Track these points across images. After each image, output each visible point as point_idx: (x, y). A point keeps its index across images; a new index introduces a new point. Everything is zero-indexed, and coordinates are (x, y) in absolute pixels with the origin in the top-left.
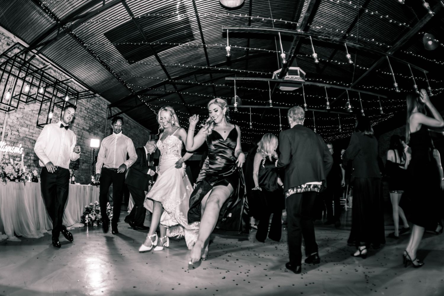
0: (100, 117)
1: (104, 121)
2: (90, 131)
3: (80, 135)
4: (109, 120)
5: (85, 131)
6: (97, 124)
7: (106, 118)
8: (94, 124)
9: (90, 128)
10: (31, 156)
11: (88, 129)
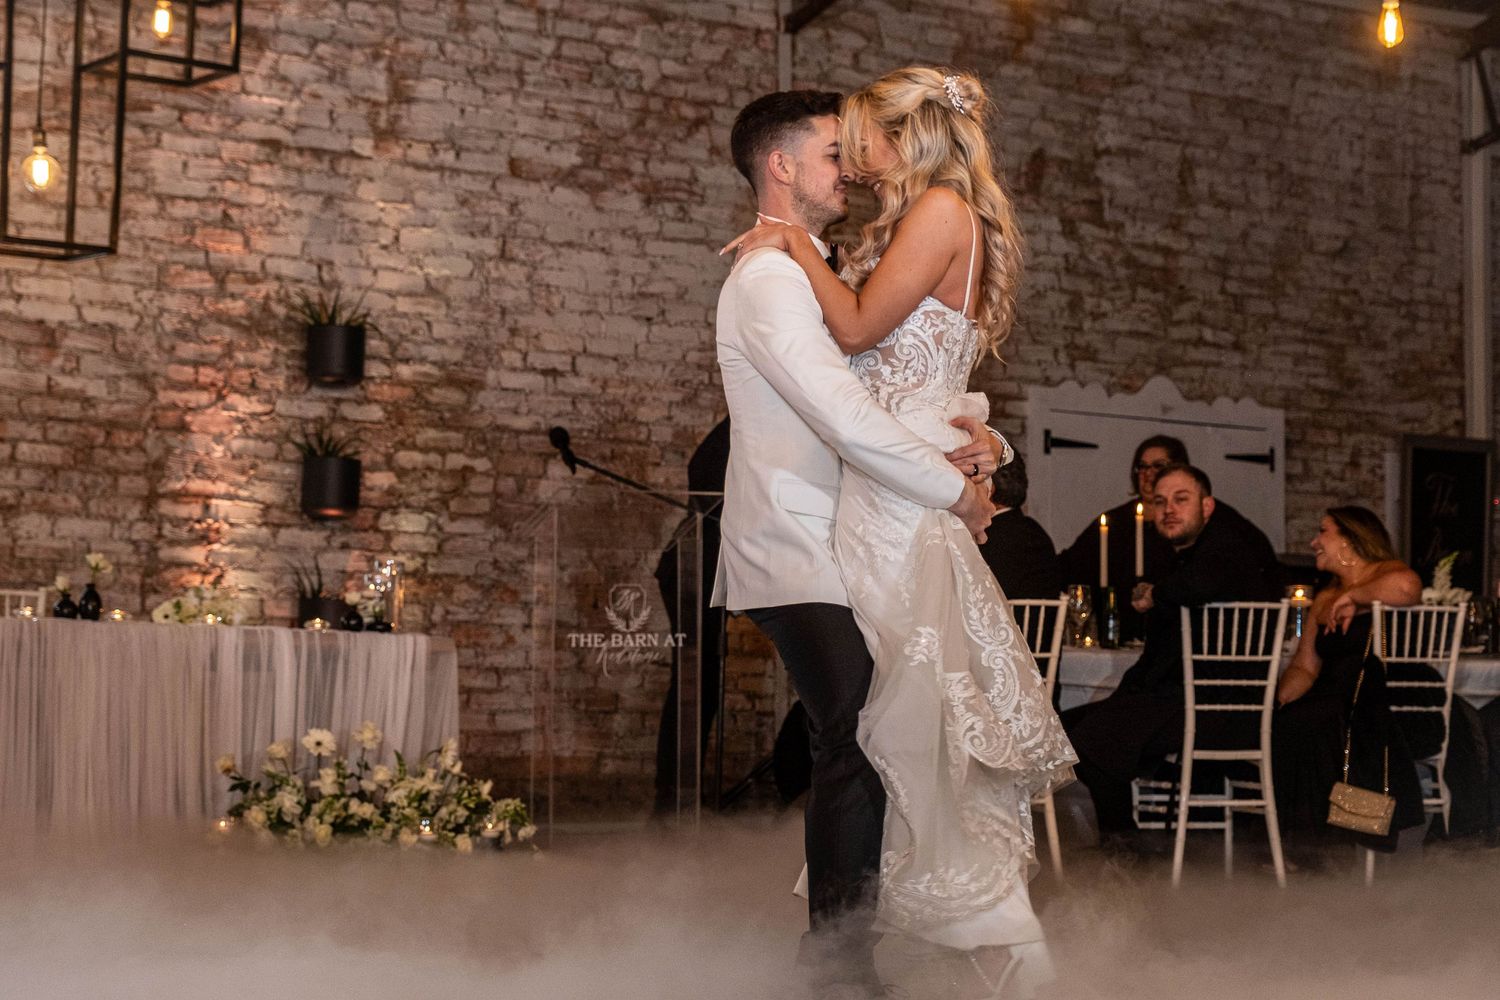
0: (701, 32)
1: (745, 58)
2: (599, 176)
3: (486, 230)
4: (813, 33)
5: (545, 185)
6: (669, 101)
7: (767, 22)
8: (631, 102)
9: (593, 155)
10: (14, 443)
11: (569, 158)
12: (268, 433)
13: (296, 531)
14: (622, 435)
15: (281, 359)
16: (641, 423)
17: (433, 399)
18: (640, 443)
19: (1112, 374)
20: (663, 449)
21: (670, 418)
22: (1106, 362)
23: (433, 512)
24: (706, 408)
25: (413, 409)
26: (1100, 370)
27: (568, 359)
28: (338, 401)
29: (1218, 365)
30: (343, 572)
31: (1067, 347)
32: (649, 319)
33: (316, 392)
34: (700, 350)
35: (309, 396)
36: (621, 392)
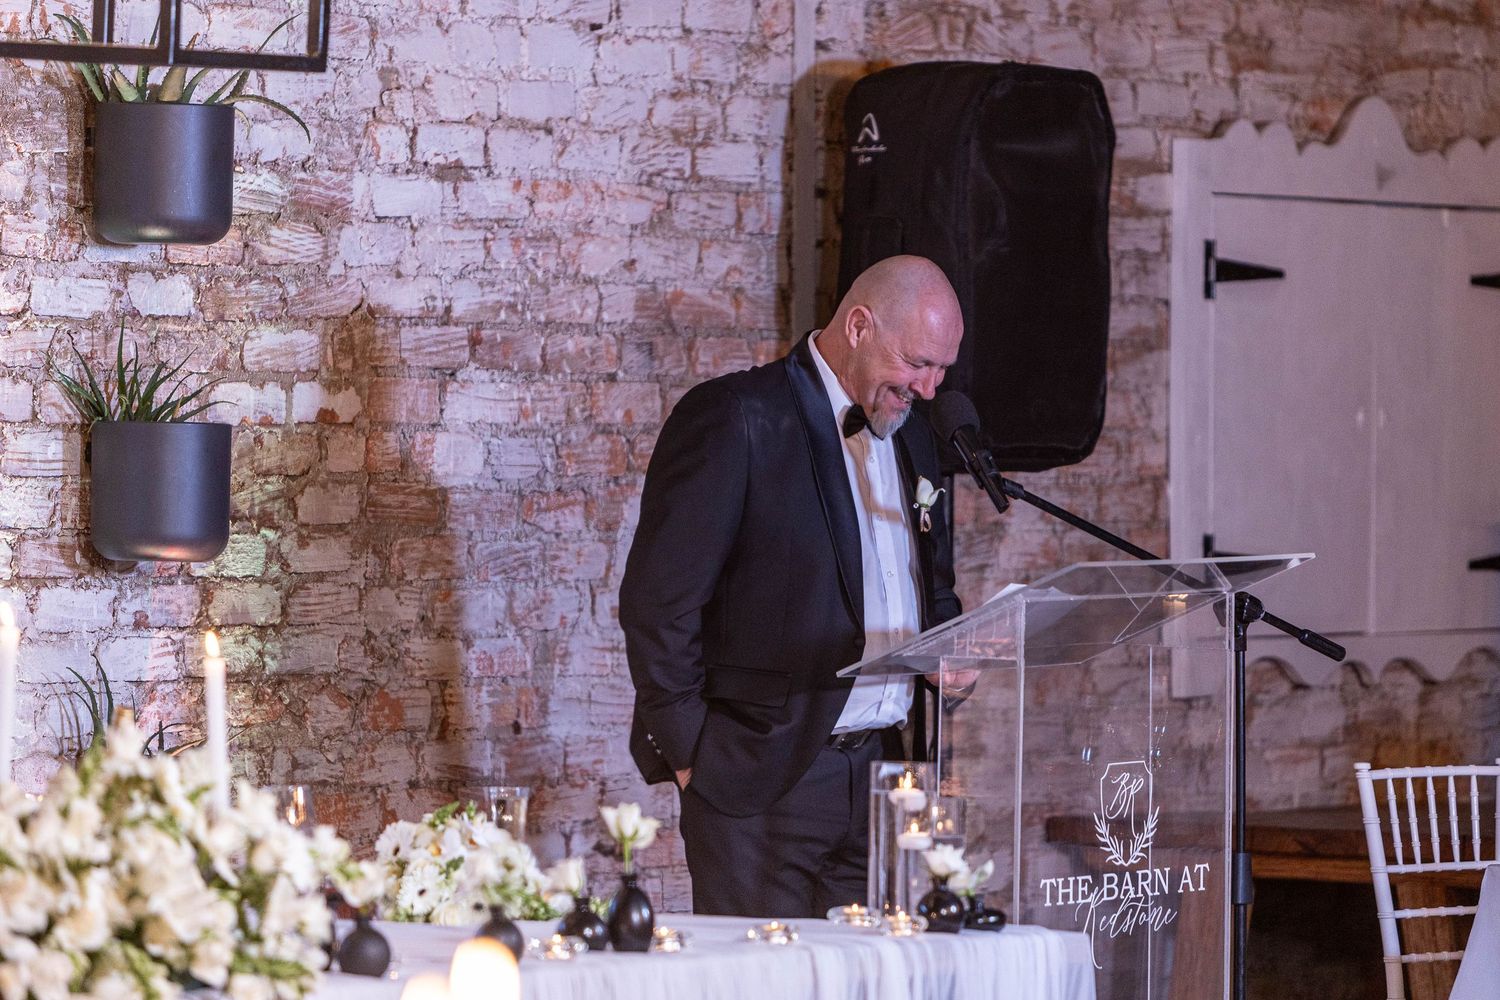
12: (19, 360)
13: (64, 592)
14: (559, 313)
15: (41, 178)
16: (588, 281)
17: (271, 254)
18: (586, 329)
19: (1295, 98)
20: (621, 339)
21: (630, 265)
22: (1285, 70)
23: (275, 528)
24: (686, 235)
25: (240, 281)
26: (1276, 89)
27: (476, 135)
28: (125, 271)
29: (1450, 60)
30: (139, 683)
31: (1227, 38)
32: (594, 27)
33: (95, 254)
34: (675, 96)
35: (82, 265)
36: (558, 208)
